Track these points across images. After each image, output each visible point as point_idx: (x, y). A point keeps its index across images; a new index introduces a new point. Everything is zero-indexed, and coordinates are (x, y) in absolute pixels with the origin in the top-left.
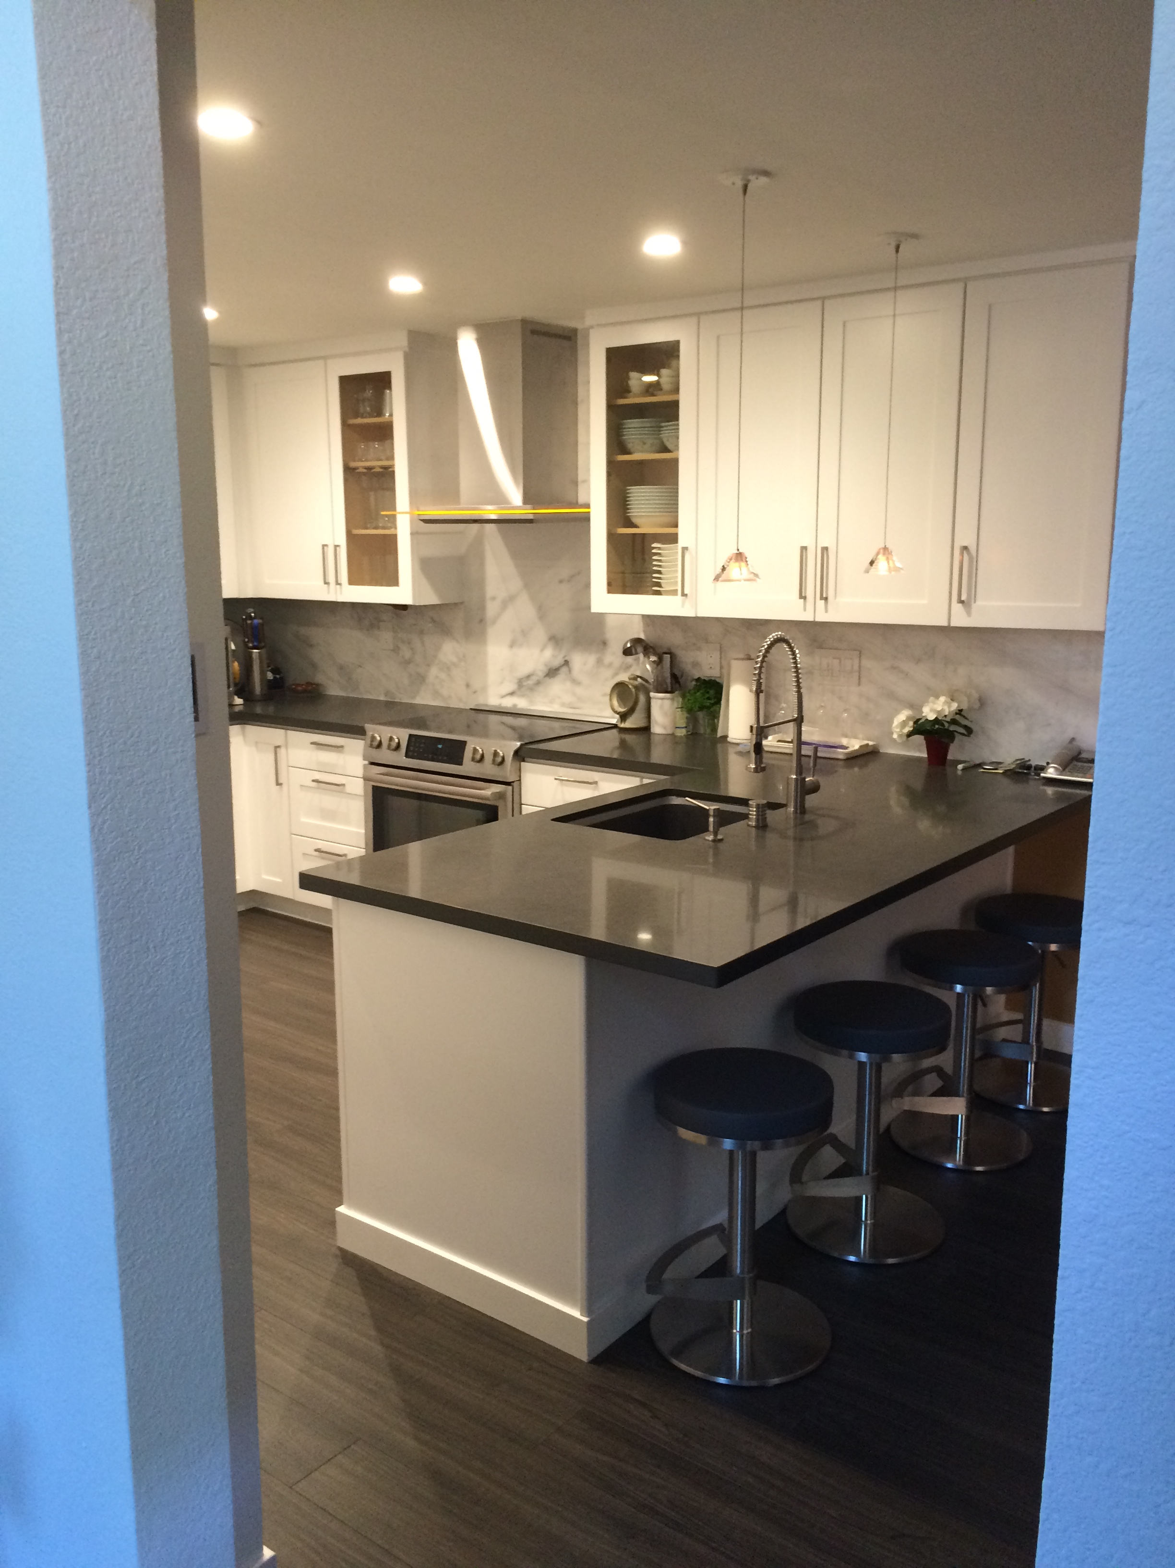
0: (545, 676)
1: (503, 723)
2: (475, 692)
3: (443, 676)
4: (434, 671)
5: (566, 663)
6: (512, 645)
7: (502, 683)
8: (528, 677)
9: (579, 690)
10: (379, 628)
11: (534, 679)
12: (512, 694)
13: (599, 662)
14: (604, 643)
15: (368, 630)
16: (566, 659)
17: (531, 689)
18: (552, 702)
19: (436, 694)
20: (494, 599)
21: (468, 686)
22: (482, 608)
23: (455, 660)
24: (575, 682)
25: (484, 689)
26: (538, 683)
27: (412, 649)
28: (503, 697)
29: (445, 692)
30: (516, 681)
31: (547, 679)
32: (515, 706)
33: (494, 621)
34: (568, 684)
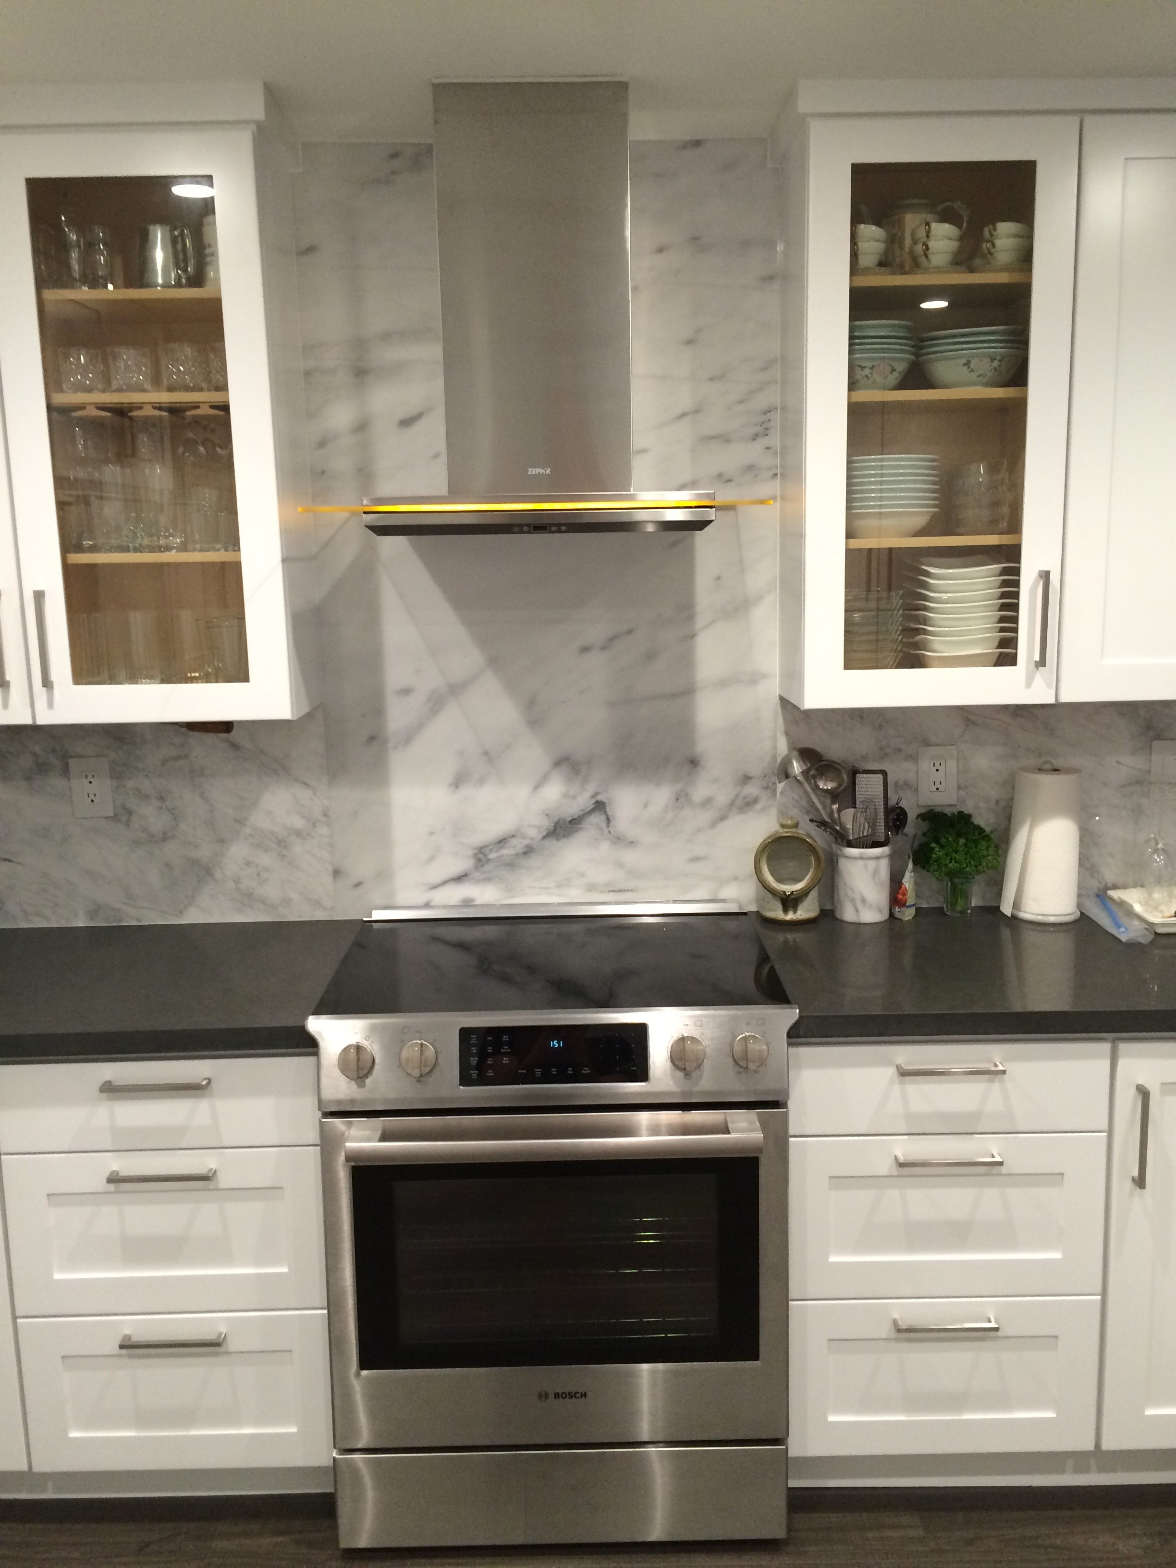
0: (544, 838)
1: (436, 939)
2: (358, 885)
3: (265, 859)
4: (238, 851)
5: (600, 806)
6: (458, 781)
7: (431, 859)
8: (502, 842)
9: (630, 857)
10: (65, 771)
11: (518, 844)
12: (460, 878)
13: (681, 799)
14: (694, 763)
16: (599, 798)
17: (511, 865)
18: (564, 883)
19: (248, 898)
20: (406, 692)
21: (337, 873)
22: (378, 711)
23: (298, 823)
24: (619, 840)
25: (384, 875)
26: (528, 851)
27: (171, 811)
28: (435, 887)
29: (272, 892)
30: (471, 853)
31: (552, 843)
32: (467, 903)
33: (408, 738)
34: (605, 846)
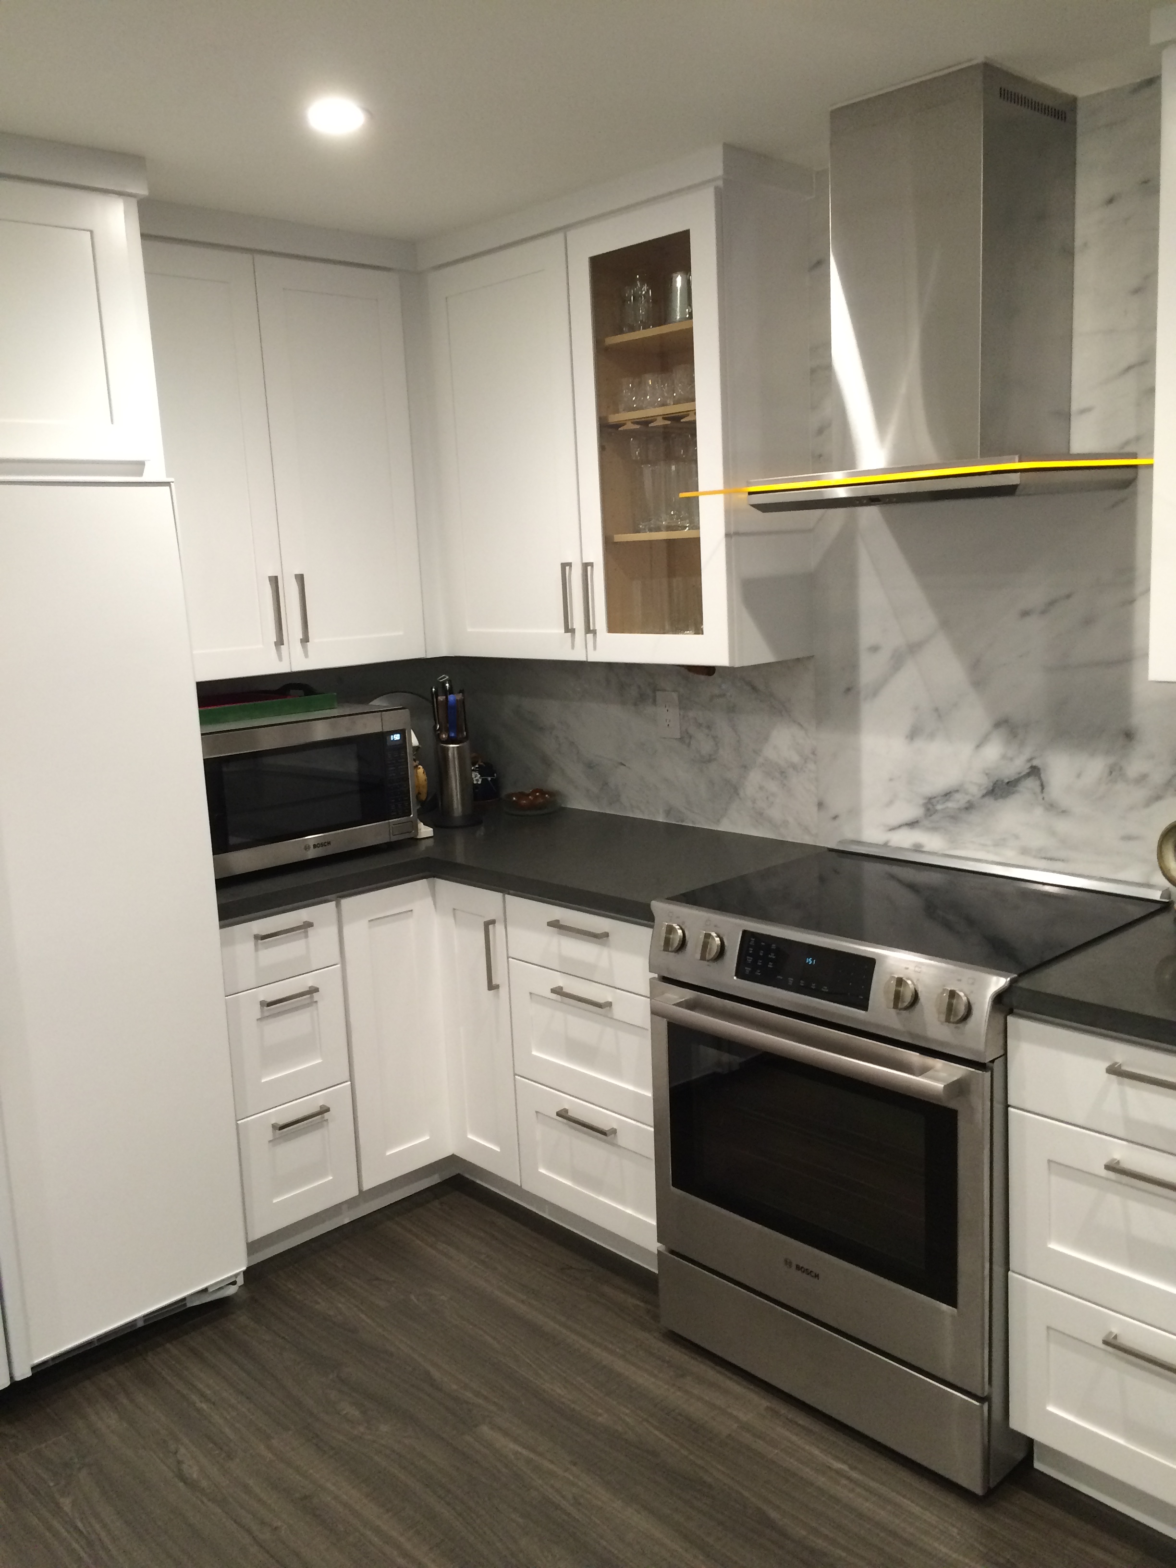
0: (984, 796)
1: (892, 877)
2: (835, 818)
3: (773, 786)
4: (755, 777)
5: (1034, 771)
6: (914, 734)
7: (890, 803)
8: (947, 795)
9: (1062, 826)
10: (654, 702)
11: (960, 800)
12: (912, 824)
13: (1115, 772)
14: (1129, 735)
15: (635, 704)
16: (1035, 763)
17: (954, 818)
18: (1000, 843)
19: (759, 816)
20: (875, 649)
21: (820, 805)
22: (853, 666)
23: (796, 759)
24: (1052, 807)
25: (855, 812)
26: (969, 807)
27: (715, 738)
28: (893, 829)
29: (775, 813)
30: (922, 801)
31: (989, 801)
32: (918, 848)
33: (876, 691)
34: (1039, 811)
